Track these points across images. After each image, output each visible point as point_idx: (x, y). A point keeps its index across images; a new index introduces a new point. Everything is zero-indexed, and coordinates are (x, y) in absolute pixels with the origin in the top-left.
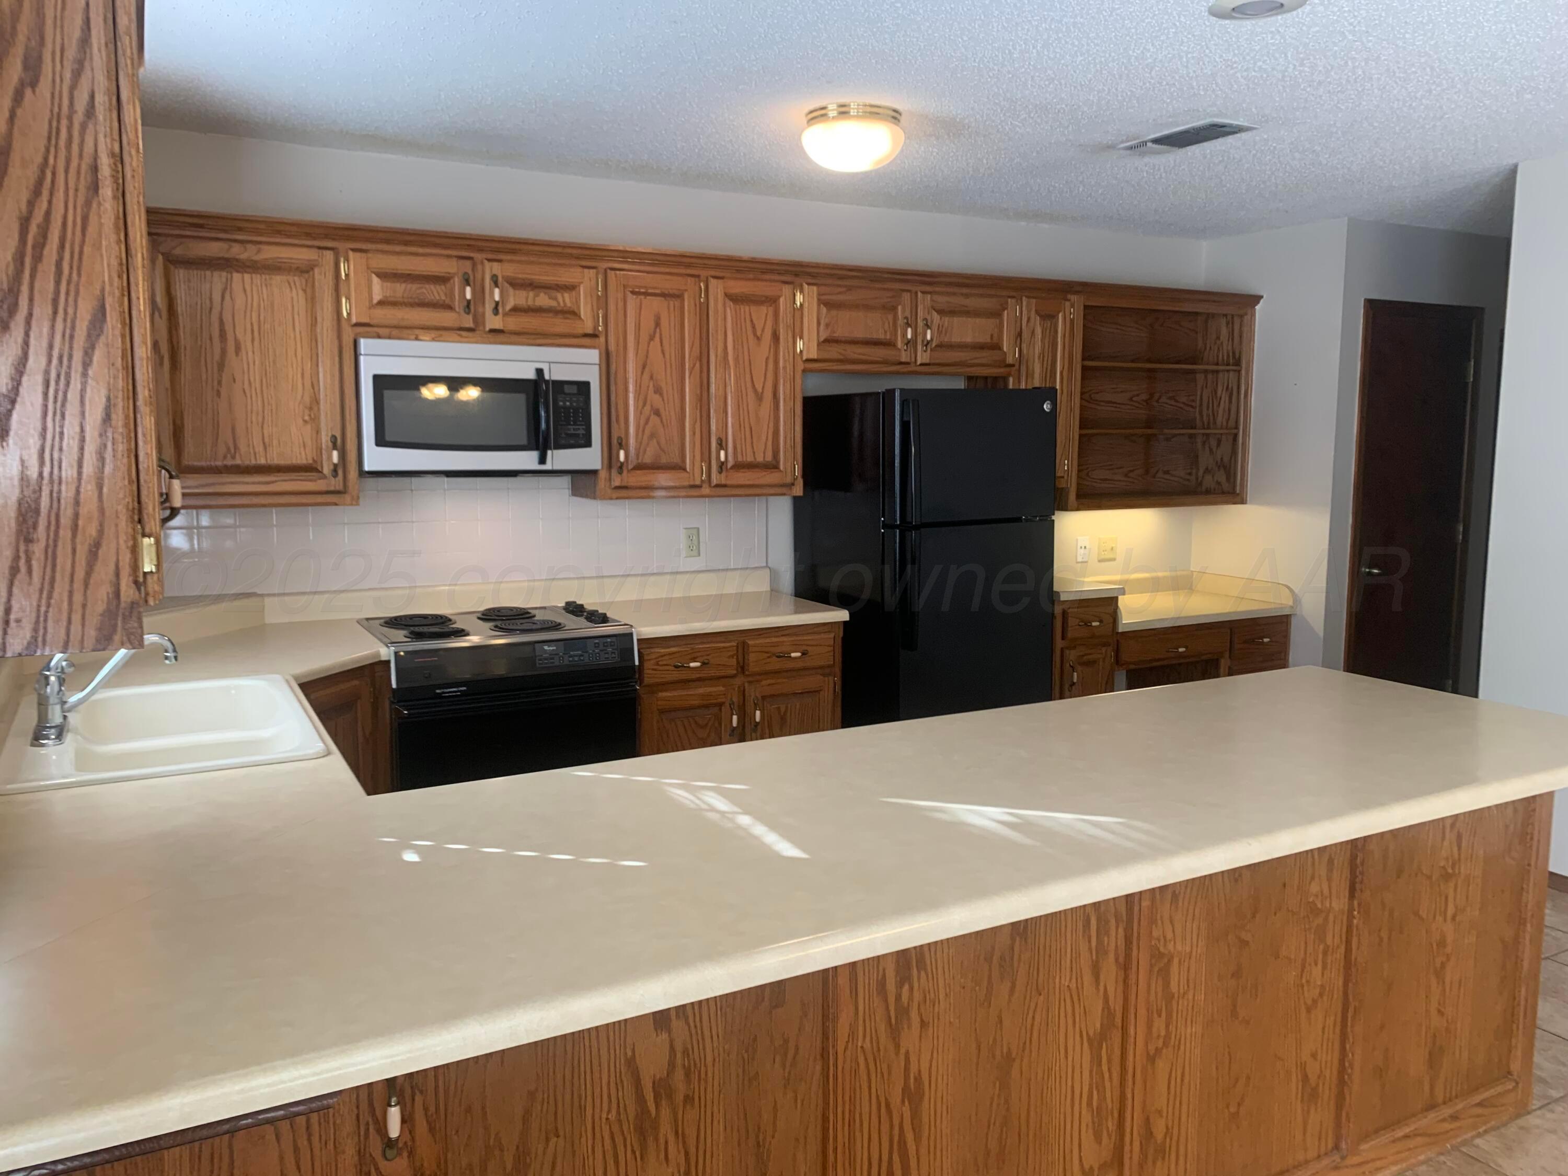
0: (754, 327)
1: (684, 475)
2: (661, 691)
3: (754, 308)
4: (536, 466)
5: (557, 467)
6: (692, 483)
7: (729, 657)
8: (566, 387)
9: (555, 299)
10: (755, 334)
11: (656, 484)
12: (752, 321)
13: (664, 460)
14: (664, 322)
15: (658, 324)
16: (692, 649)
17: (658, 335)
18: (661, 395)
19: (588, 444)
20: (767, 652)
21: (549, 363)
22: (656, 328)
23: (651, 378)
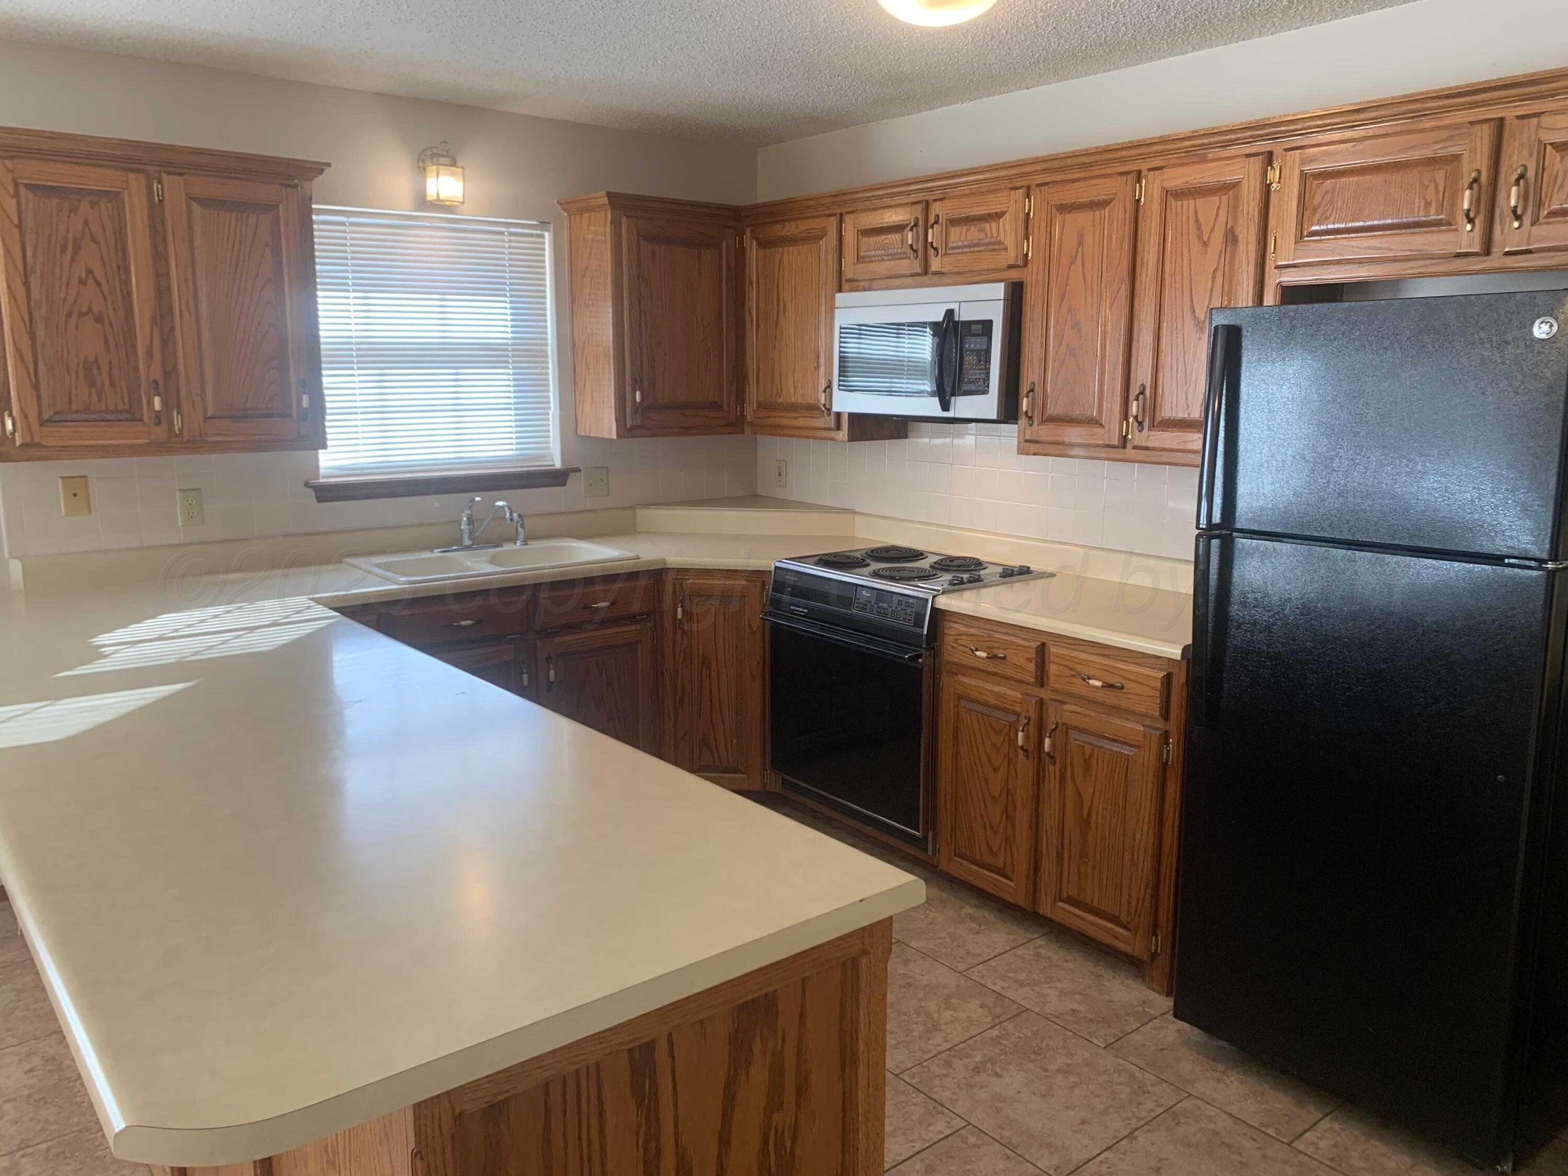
0: (1199, 228)
1: (1099, 430)
2: (964, 675)
3: (1200, 201)
4: (937, 412)
5: (957, 416)
6: (1107, 442)
7: (1027, 659)
8: (973, 327)
9: (983, 230)
10: (1200, 237)
11: (1067, 440)
12: (1197, 220)
13: (1076, 412)
14: (1088, 240)
15: (1080, 243)
16: (990, 636)
17: (1080, 256)
18: (1079, 331)
19: (985, 392)
20: (1071, 669)
21: (960, 302)
22: (1078, 247)
23: (1069, 311)
